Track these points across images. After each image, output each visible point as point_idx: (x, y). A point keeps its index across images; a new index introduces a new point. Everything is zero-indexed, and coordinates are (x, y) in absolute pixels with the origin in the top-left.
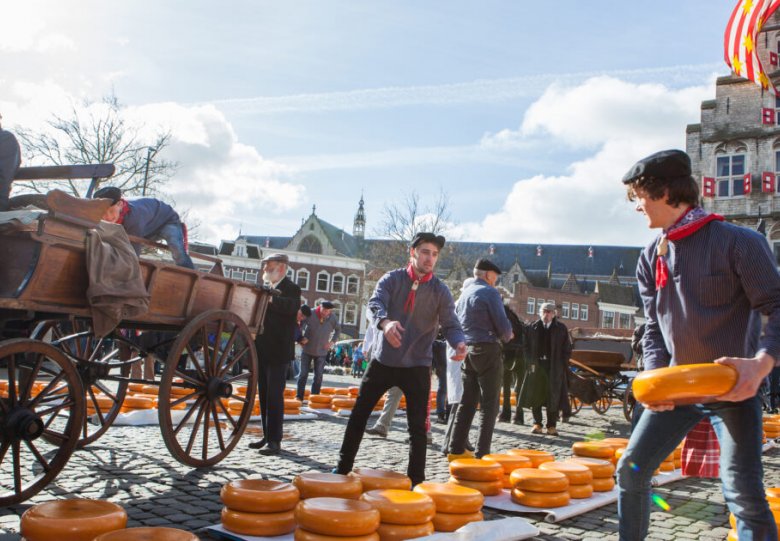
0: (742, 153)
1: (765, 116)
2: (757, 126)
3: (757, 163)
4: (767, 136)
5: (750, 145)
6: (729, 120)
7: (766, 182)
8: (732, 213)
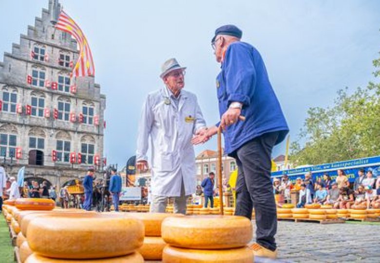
0: (15, 93)
1: (28, 79)
2: (24, 82)
3: (23, 99)
4: (28, 89)
5: (20, 90)
6: (10, 75)
7: (28, 109)
8: (10, 120)
